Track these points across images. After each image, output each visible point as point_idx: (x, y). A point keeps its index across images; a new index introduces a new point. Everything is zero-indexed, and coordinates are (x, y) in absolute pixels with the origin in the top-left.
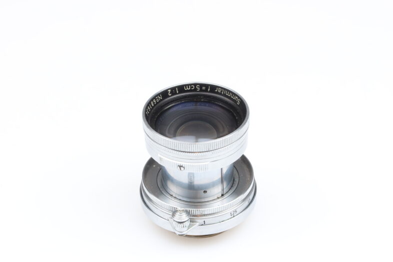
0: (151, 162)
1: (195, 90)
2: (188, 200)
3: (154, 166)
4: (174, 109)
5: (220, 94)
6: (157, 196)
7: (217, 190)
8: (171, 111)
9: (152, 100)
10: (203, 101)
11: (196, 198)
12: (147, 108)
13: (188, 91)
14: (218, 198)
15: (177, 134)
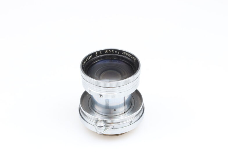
0: (85, 93)
1: (111, 53)
2: (105, 115)
3: (87, 95)
4: (99, 63)
5: (125, 55)
6: (89, 113)
7: (122, 110)
8: (97, 64)
9: (86, 58)
10: (115, 59)
11: (110, 113)
12: (83, 62)
13: (107, 53)
14: (122, 114)
15: (100, 77)
